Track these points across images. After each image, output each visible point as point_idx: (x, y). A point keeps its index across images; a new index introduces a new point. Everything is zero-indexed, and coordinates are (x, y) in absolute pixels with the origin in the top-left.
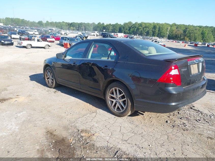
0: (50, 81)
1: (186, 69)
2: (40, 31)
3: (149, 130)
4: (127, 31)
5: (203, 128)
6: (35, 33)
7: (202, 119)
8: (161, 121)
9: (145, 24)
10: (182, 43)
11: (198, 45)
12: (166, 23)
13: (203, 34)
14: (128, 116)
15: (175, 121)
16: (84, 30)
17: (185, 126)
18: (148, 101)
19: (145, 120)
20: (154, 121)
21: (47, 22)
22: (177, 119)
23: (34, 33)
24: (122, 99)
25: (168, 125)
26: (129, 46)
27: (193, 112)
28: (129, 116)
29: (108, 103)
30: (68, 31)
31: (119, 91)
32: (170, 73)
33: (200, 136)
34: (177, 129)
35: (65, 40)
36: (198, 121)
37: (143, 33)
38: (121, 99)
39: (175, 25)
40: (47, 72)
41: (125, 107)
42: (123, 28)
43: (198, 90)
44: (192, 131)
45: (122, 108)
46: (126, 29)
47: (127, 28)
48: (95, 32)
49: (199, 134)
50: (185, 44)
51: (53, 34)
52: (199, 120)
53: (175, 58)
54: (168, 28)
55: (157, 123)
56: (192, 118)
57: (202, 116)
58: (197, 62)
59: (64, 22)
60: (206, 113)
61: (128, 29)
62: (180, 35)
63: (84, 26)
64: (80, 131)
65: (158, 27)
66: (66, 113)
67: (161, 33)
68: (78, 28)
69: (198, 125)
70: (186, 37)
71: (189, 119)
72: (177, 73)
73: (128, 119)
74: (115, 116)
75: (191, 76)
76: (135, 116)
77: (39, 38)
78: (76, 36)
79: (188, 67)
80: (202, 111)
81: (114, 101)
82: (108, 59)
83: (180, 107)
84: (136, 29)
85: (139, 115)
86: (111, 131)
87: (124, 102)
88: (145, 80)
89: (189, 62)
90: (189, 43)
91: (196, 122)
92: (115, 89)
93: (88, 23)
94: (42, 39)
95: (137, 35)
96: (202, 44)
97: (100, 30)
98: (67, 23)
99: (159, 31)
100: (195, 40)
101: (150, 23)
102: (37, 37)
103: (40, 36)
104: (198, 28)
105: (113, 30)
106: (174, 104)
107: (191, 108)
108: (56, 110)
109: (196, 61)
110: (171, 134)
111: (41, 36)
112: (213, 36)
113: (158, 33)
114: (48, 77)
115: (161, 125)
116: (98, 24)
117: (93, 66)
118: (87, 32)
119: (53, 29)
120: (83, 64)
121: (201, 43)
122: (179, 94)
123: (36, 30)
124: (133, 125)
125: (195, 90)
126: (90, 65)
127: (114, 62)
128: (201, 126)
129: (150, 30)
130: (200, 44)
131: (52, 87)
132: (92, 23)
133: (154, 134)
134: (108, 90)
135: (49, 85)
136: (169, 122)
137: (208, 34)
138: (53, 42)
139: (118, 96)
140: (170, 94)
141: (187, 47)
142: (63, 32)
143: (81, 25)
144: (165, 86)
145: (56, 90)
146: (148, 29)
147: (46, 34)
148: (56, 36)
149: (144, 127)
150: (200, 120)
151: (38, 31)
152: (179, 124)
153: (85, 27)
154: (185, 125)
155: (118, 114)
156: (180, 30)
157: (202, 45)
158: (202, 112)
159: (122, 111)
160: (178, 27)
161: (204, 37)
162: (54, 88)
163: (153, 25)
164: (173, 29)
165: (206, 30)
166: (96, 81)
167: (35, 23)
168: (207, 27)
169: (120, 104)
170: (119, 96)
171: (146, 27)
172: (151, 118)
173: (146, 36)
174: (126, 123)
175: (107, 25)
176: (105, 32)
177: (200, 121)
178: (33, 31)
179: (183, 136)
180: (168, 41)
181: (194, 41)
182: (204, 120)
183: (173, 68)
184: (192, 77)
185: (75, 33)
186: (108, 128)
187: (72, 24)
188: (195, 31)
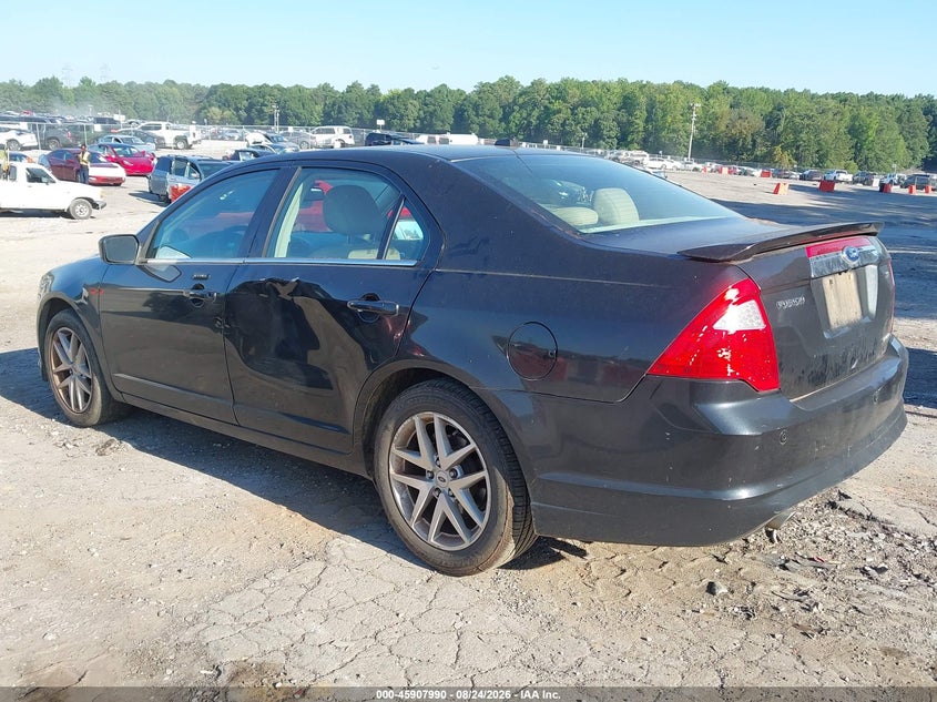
0: (76, 387)
1: (802, 299)
2: (48, 128)
3: (619, 643)
4: (493, 124)
5: (903, 613)
6: (18, 138)
7: (893, 561)
8: (679, 585)
9: (581, 85)
10: (763, 175)
11: (837, 187)
12: (679, 83)
13: (855, 131)
14: (502, 567)
15: (754, 584)
16: (276, 119)
17: (809, 610)
18: (606, 483)
19: (591, 584)
20: (643, 587)
21: (86, 81)
22: (763, 569)
23: (10, 141)
24: (467, 472)
25: (717, 608)
26: (492, 186)
27: (843, 528)
28: (507, 566)
29: (389, 500)
30: (193, 128)
31: (449, 429)
32: (717, 326)
33: (890, 659)
34: (765, 627)
35: (180, 172)
36: (872, 572)
37: (573, 133)
38: (462, 477)
39: (726, 90)
40: (59, 341)
41: (482, 520)
42: (476, 107)
43: (866, 408)
44: (849, 637)
45: (469, 523)
46: (488, 113)
47: (492, 111)
48: (332, 132)
49: (887, 651)
50: (777, 181)
51: (113, 142)
52: (875, 568)
53: (740, 242)
54: (690, 108)
55: (660, 602)
56: (842, 562)
57: (889, 547)
58: (857, 258)
59: (173, 82)
60: (911, 527)
61: (499, 113)
62: (749, 139)
63: (278, 103)
64: (228, 671)
65: (643, 100)
66: (154, 566)
67: (658, 130)
68: (248, 110)
69: (877, 599)
70: (778, 148)
71: (825, 565)
72: (758, 324)
73: (502, 586)
74: (430, 573)
75: (826, 335)
76: (541, 565)
77: (36, 166)
78: (237, 152)
79: (810, 289)
80: (888, 518)
81: (424, 487)
82: (380, 257)
83: (781, 509)
84: (536, 113)
85: (560, 558)
86: (407, 663)
87: (476, 493)
88: (588, 364)
89: (813, 260)
90: (796, 175)
91: (864, 585)
92: (424, 421)
93: (299, 89)
94: (53, 167)
95: (546, 142)
96: (855, 182)
97: (359, 119)
98: (188, 87)
99: (647, 121)
100: (820, 162)
101: (604, 85)
102: (25, 161)
103: (47, 152)
104: (832, 103)
105: (422, 120)
106: (744, 493)
107: (833, 505)
108: (96, 555)
109: (848, 254)
110: (738, 663)
111: (48, 157)
112: (906, 139)
113: (645, 130)
114: (62, 368)
115: (679, 612)
116: (350, 89)
117: (299, 300)
118: (291, 129)
119: (116, 117)
120: (244, 286)
121: (849, 177)
122: (769, 438)
123: (24, 126)
124: (527, 617)
125: (854, 412)
126: (284, 292)
127: (413, 274)
128: (893, 606)
129: (606, 119)
130: (845, 180)
131: (89, 422)
132: (316, 87)
133: (646, 668)
134: (386, 427)
135: (71, 411)
136: (722, 590)
137: (879, 131)
138: (117, 183)
139: (441, 462)
140: (722, 441)
141: (788, 197)
142: (168, 134)
143: (264, 97)
144: (693, 399)
145: (109, 438)
146: (596, 114)
147: (76, 146)
148: (132, 155)
149: (589, 629)
150: (881, 570)
151: (34, 128)
152: (775, 601)
153: (282, 105)
154: (807, 601)
155: (445, 559)
156: (750, 114)
157: (853, 186)
158: (887, 522)
159: (467, 544)
160: (739, 98)
161: (861, 146)
162: (98, 427)
163: (618, 90)
164: (717, 109)
165: (869, 115)
166: (318, 380)
167: (20, 88)
168: (872, 99)
169: (456, 505)
170: (449, 459)
171: (585, 104)
172: (624, 571)
173: (588, 145)
174: (491, 609)
175: (395, 97)
176: (384, 128)
177: (886, 577)
178: (9, 130)
179: (802, 667)
180: (696, 169)
181: (817, 165)
182: (905, 566)
183: (732, 294)
184: (833, 341)
185: (231, 138)
186: (385, 649)
187: (214, 90)
188: (820, 120)
